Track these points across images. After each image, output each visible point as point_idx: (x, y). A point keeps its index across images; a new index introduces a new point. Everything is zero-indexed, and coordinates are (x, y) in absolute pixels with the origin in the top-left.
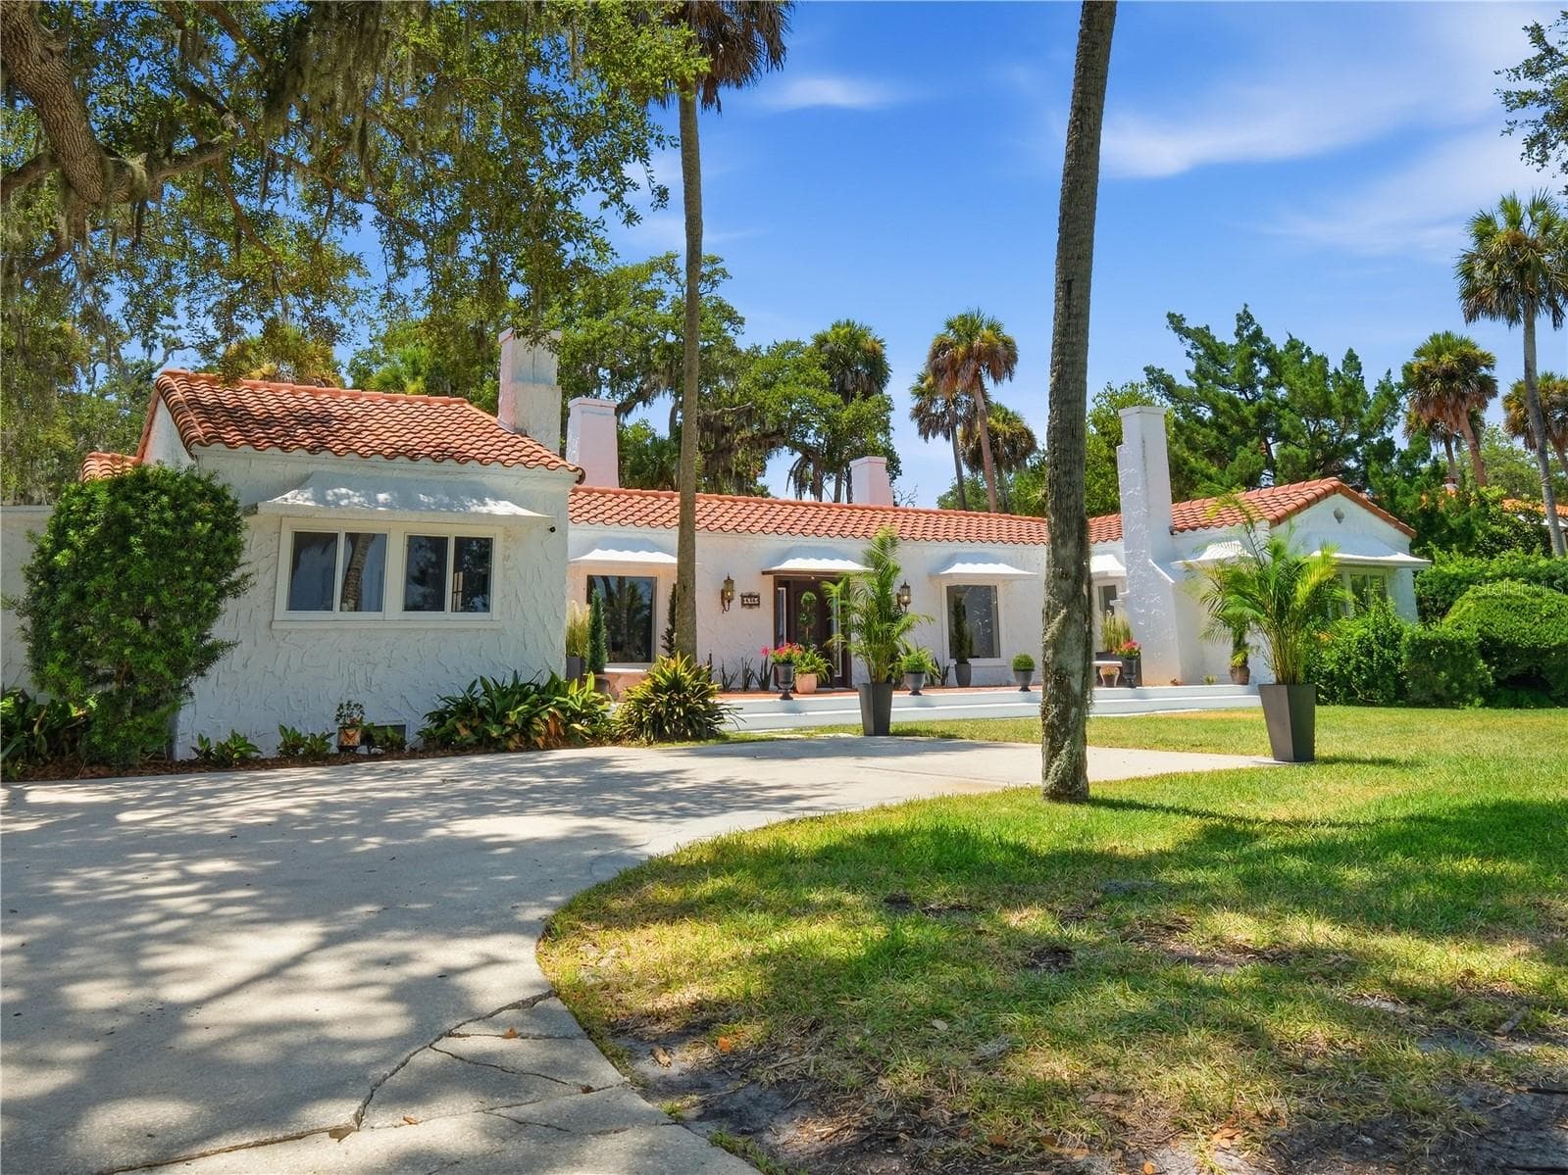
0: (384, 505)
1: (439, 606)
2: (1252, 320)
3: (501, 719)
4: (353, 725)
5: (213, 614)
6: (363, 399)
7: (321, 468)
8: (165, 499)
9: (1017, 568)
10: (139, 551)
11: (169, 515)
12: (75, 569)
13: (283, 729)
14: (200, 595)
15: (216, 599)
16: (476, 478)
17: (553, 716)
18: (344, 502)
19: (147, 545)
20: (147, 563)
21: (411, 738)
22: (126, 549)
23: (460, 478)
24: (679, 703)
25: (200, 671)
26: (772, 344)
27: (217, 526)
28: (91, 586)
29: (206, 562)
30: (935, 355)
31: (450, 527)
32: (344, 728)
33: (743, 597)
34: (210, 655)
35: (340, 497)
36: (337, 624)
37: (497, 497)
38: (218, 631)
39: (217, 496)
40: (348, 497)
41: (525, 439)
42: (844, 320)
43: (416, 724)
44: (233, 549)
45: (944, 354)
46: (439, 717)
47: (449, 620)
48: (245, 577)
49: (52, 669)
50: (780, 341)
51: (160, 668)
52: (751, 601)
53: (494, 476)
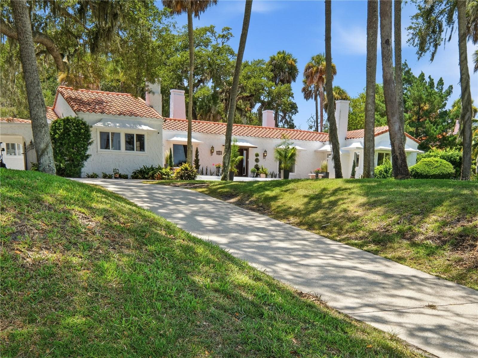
0: (119, 126)
1: (133, 150)
2: (407, 66)
3: (148, 174)
4: (117, 173)
5: (87, 149)
6: (110, 95)
7: (104, 117)
8: (74, 124)
9: (301, 147)
10: (72, 135)
11: (76, 128)
12: (60, 138)
13: (103, 173)
14: (84, 145)
15: (87, 146)
16: (140, 120)
17: (158, 174)
18: (110, 125)
19: (73, 134)
20: (74, 138)
21: (129, 176)
22: (69, 135)
23: (136, 120)
24: (187, 173)
25: (86, 160)
26: (253, 61)
27: (86, 131)
28: (63, 142)
29: (84, 138)
30: (306, 70)
31: (134, 132)
32: (115, 174)
33: (217, 152)
34: (87, 157)
35: (109, 124)
36: (111, 153)
37: (145, 125)
38: (88, 153)
39: (84, 124)
40: (110, 124)
41: (152, 109)
42: (282, 51)
43: (130, 174)
44: (89, 136)
45: (309, 70)
46: (135, 173)
47: (136, 153)
48: (92, 141)
49: (58, 158)
50: (256, 59)
51: (79, 159)
52: (219, 153)
53: (144, 120)
